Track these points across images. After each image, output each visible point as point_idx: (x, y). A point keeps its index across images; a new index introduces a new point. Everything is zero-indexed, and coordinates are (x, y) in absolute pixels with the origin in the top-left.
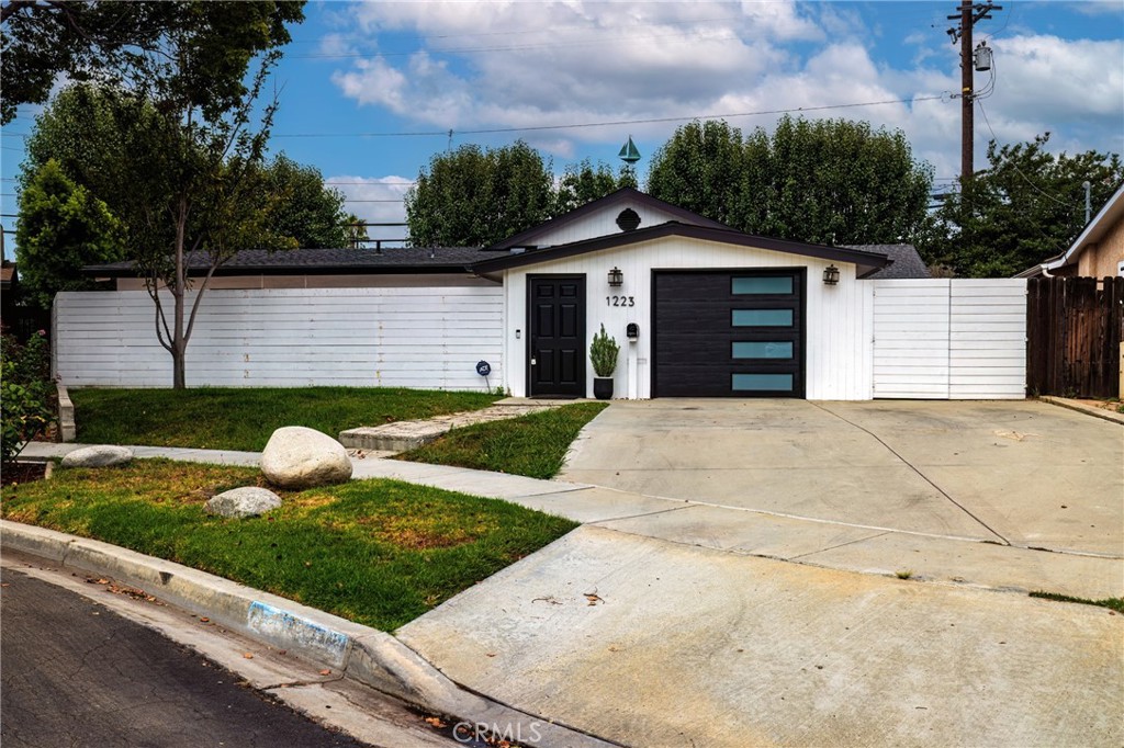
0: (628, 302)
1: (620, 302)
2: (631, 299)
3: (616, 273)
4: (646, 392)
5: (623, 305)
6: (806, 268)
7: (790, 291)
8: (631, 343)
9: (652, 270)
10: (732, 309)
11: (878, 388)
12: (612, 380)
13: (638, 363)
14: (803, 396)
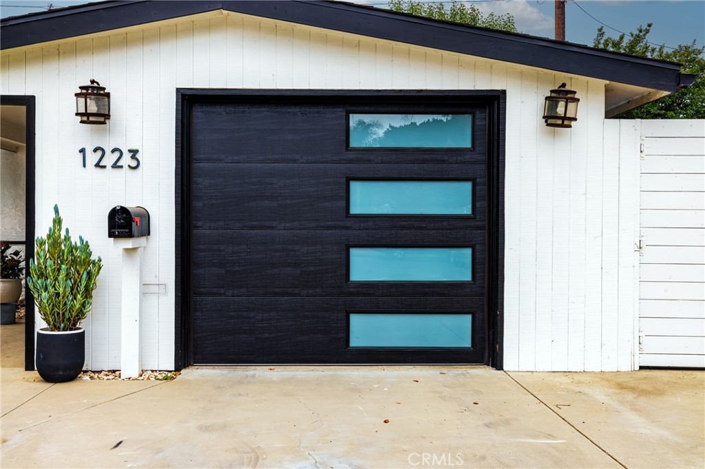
0: (127, 160)
1: (109, 159)
2: (134, 153)
3: (94, 92)
4: (165, 357)
5: (116, 166)
6: (504, 92)
7: (467, 143)
8: (128, 251)
9: (178, 90)
10: (349, 179)
11: (649, 345)
12: (81, 336)
13: (144, 294)
14: (496, 361)
